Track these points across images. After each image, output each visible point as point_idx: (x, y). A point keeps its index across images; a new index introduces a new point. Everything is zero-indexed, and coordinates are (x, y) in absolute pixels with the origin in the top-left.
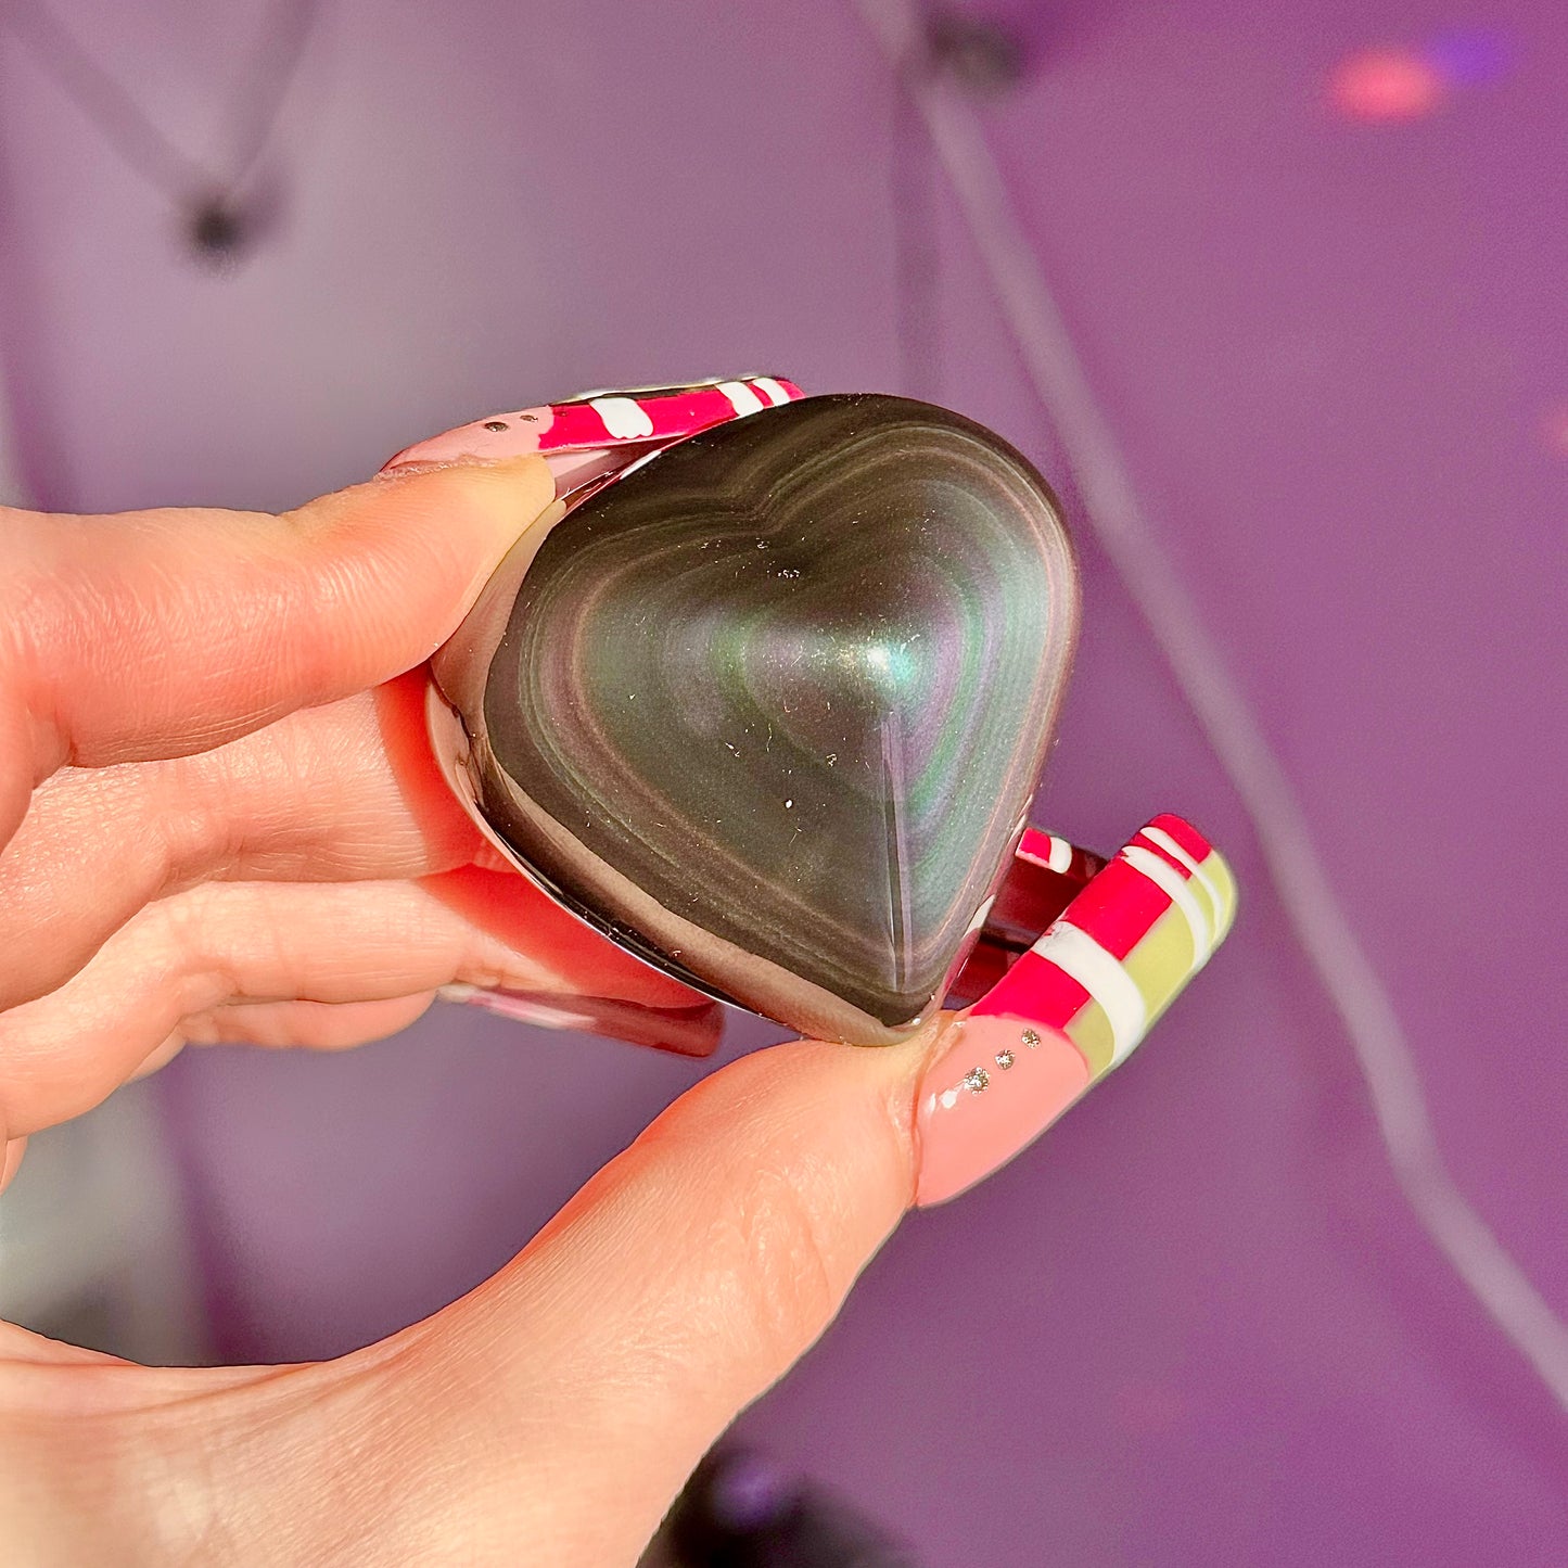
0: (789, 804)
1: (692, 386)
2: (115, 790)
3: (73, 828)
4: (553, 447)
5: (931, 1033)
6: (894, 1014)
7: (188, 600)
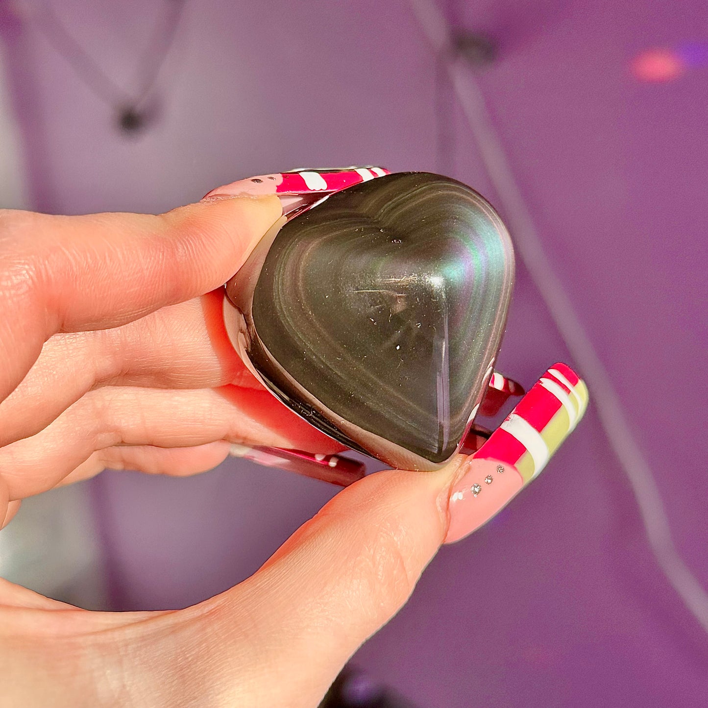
2: (73, 344)
3: (53, 361)
4: (283, 192)
7: (120, 256)
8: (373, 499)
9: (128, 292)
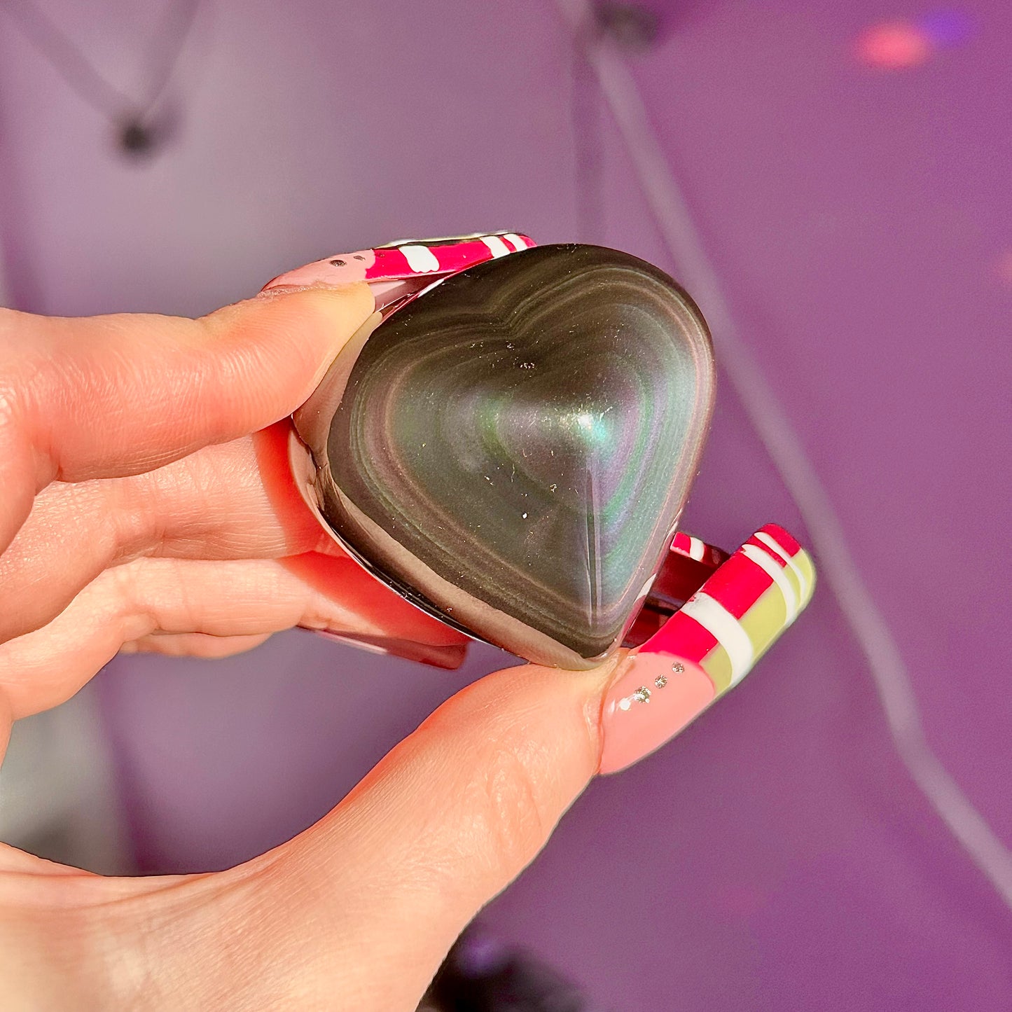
0: (525, 516)
1: (465, 238)
4: (374, 277)
5: (615, 662)
6: (590, 651)
7: (138, 376)
8: (491, 704)
9: (148, 426)
